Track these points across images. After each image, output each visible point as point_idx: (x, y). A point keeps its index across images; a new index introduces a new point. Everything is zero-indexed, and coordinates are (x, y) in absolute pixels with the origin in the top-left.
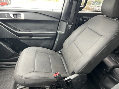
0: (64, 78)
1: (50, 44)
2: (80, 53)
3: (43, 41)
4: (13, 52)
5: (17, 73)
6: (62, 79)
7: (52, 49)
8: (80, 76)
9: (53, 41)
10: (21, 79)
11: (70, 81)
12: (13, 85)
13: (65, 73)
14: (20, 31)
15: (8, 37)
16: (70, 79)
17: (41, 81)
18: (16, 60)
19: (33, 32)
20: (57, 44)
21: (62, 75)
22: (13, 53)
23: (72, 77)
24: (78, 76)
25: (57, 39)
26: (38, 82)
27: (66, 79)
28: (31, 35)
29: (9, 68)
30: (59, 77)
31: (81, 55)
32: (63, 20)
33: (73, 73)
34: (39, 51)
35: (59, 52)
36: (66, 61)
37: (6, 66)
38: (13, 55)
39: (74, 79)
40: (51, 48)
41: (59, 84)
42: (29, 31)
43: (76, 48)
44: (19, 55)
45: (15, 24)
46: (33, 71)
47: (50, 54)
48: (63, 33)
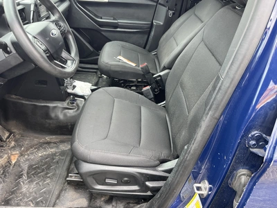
3: (132, 35)
5: (102, 60)
7: (144, 48)
9: (146, 36)
10: (106, 66)
11: (160, 78)
14: (101, 18)
15: (87, 26)
16: (160, 76)
17: (126, 70)
19: (119, 21)
20: (152, 42)
21: (152, 71)
22: (92, 50)
23: (162, 74)
25: (152, 33)
28: (116, 26)
32: (162, 3)
33: (164, 68)
34: (125, 47)
35: (153, 53)
38: (91, 54)
39: (164, 75)
42: (114, 20)
44: (99, 55)
45: (97, 8)
47: (139, 53)
48: (162, 24)
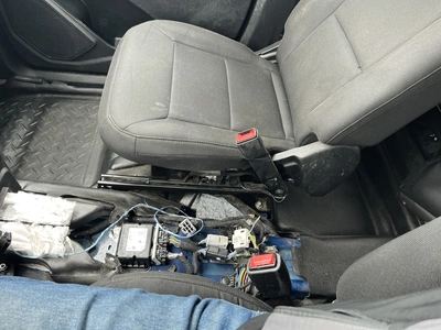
0: (274, 152)
1: (233, 16)
2: (351, 63)
4: (91, 37)
5: (108, 115)
6: (265, 155)
8: (333, 151)
10: (122, 138)
11: (294, 164)
12: (99, 154)
13: (279, 133)
16: (293, 158)
18: (103, 70)
20: (261, 17)
21: (268, 142)
22: (93, 40)
23: (302, 152)
24: (326, 152)
26: (179, 153)
27: (278, 157)
29: (84, 97)
30: (254, 148)
31: (356, 71)
33: (311, 138)
34: (187, 42)
35: (265, 54)
36: (290, 90)
37: (71, 88)
39: (308, 159)
40: (236, 30)
41: (250, 169)
43: (342, 42)
46: (163, 115)
47: (227, 58)
